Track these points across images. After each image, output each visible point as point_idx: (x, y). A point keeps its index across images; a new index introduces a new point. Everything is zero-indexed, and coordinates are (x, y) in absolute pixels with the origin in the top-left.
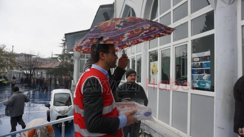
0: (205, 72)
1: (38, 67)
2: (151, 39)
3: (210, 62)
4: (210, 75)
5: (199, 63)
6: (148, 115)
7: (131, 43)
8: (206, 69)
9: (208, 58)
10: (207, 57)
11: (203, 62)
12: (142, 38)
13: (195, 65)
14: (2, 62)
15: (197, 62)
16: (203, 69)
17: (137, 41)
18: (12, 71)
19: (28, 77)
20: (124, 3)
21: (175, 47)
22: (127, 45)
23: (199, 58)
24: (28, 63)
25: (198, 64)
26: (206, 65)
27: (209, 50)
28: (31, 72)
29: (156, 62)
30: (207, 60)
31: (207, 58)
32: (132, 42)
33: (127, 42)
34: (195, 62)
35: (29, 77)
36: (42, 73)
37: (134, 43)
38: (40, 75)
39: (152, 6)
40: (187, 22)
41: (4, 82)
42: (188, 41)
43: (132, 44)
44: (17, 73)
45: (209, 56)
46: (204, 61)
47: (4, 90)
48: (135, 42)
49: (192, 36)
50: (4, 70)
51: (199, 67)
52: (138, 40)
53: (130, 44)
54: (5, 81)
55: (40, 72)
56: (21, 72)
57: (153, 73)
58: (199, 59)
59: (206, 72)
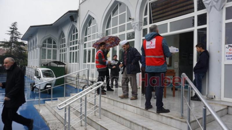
20: (87, 13)
39: (107, 22)
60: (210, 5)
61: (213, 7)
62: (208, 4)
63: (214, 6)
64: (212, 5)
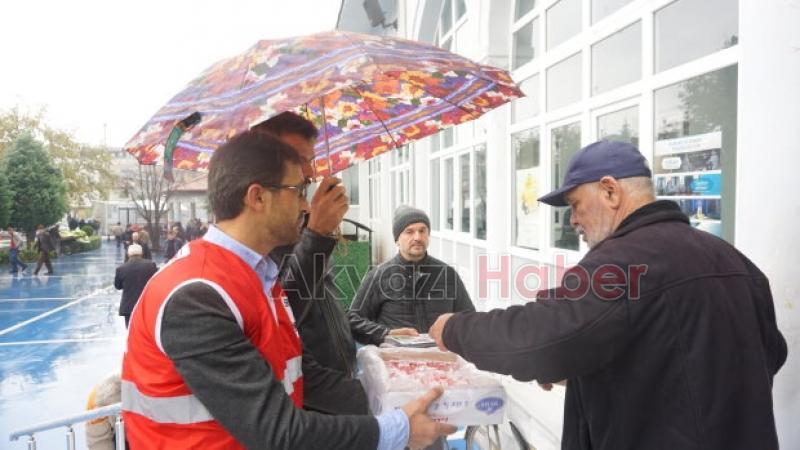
0: (700, 209)
1: (179, 189)
2: (469, 115)
3: (719, 172)
4: (719, 222)
5: (682, 176)
6: (490, 409)
7: (399, 134)
8: (704, 201)
9: (713, 159)
10: (709, 152)
11: (696, 174)
12: (434, 115)
13: (665, 184)
14: (72, 178)
15: (675, 171)
16: (696, 201)
17: (419, 125)
18: (106, 202)
19: (149, 221)
21: (598, 118)
22: (386, 144)
23: (682, 156)
24: (147, 177)
25: (676, 178)
26: (706, 183)
27: (718, 127)
28: (157, 205)
29: (533, 170)
30: (709, 167)
31: (708, 158)
32: (401, 130)
33: (381, 132)
34: (668, 171)
35: (153, 221)
36: (193, 206)
37: (409, 135)
38: (190, 213)
41: (81, 240)
42: (640, 95)
43: (403, 137)
44: (120, 209)
45: (718, 151)
46: (696, 167)
47: (82, 266)
48: (409, 129)
49: (657, 75)
50: (81, 200)
51: (681, 193)
52: (424, 122)
53: (397, 138)
54: (83, 237)
55: (189, 204)
56: (131, 204)
57: (525, 208)
58: (679, 159)
59: (704, 212)
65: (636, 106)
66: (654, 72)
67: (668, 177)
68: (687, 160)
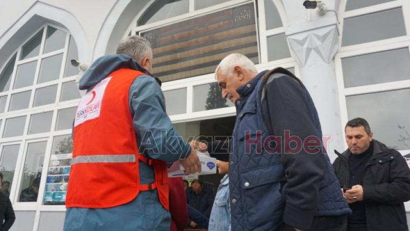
0: (63, 179)
8: (65, 176)
13: (52, 170)
15: (57, 166)
16: (62, 176)
21: (29, 143)
25: (57, 169)
26: (66, 170)
34: (54, 166)
40: (53, 111)
46: (64, 165)
49: (56, 132)
51: (58, 174)
58: (59, 162)
60: (305, 46)
61: (313, 52)
62: (301, 43)
63: (317, 50)
64: (310, 47)
65: (47, 141)
66: (55, 130)
67: (54, 168)
68: (61, 162)
